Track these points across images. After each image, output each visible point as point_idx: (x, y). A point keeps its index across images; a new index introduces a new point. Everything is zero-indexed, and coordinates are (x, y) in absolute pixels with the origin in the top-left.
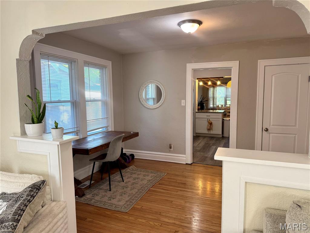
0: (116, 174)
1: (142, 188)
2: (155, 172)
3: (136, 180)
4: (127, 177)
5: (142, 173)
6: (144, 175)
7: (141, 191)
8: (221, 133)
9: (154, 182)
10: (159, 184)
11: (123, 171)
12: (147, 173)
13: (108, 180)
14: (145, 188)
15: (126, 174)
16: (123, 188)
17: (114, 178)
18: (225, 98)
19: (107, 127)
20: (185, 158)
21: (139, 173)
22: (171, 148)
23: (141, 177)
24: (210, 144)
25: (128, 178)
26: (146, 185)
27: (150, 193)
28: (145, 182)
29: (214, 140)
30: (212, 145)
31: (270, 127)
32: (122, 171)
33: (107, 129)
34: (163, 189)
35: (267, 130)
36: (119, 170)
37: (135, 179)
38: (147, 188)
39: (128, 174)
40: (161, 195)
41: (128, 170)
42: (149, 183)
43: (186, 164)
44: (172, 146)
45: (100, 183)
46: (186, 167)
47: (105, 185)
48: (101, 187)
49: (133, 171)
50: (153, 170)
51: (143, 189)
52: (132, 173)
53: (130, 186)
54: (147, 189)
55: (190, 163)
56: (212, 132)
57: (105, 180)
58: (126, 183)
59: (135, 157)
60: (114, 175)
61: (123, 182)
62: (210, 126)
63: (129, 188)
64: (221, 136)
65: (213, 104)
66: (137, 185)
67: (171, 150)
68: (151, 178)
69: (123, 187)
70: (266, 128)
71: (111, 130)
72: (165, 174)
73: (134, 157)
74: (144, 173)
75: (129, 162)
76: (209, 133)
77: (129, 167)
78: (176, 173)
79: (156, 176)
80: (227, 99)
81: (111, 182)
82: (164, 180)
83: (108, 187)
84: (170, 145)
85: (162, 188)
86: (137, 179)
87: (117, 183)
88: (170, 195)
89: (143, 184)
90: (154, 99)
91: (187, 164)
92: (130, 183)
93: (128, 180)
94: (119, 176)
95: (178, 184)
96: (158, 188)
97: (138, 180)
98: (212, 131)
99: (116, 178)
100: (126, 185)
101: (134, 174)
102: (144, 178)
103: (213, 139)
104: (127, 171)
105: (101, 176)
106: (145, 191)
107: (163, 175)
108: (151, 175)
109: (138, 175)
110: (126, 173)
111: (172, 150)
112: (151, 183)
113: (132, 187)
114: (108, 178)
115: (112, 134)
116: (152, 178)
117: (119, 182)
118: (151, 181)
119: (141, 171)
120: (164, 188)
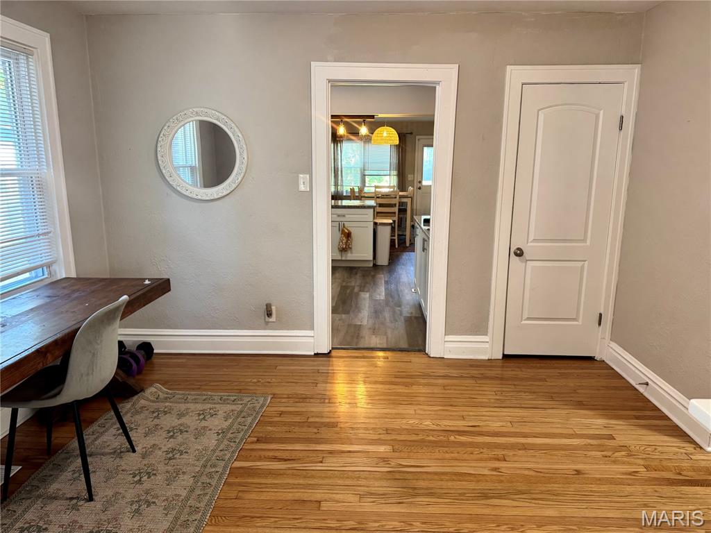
0: (101, 421)
1: (205, 466)
2: (233, 398)
3: (180, 438)
4: (141, 430)
5: (192, 406)
6: (199, 415)
7: (204, 479)
8: (371, 258)
9: (240, 435)
10: (258, 441)
11: (126, 407)
12: (208, 406)
13: (78, 452)
14: (215, 466)
15: (137, 417)
16: (137, 478)
17: (96, 439)
18: (361, 170)
19: (49, 266)
20: (311, 340)
21: (183, 407)
22: (269, 314)
23: (191, 421)
24: (354, 288)
25: (146, 435)
26: (218, 453)
27: (240, 484)
28: (210, 441)
29: (358, 276)
30: (360, 291)
31: (529, 244)
32: (119, 406)
33: (50, 273)
34: (275, 459)
35: (519, 253)
36: (109, 406)
37: (172, 433)
38: (222, 464)
39: (143, 416)
40: (276, 486)
41: (141, 401)
42: (226, 442)
43: (315, 354)
44: (273, 308)
45: (46, 472)
46: (318, 365)
47: (67, 475)
48: (53, 487)
49: (162, 404)
50: (225, 390)
51: (208, 470)
52: (158, 410)
53: (161, 468)
54: (225, 468)
55: (326, 352)
56: (350, 256)
57: (63, 456)
58: (144, 456)
59: (155, 351)
60: (95, 427)
61: (134, 454)
62: (347, 241)
63: (159, 477)
64: (371, 265)
65: (336, 185)
66: (185, 456)
67: (271, 320)
68: (227, 423)
69: (138, 476)
70: (518, 249)
71: (64, 277)
72: (265, 400)
73: (153, 350)
74: (200, 407)
75: (140, 372)
76: (343, 259)
77: (142, 390)
78: (299, 392)
79: (241, 412)
80: (367, 173)
81: (89, 459)
82: (271, 424)
83: (82, 485)
84: (267, 305)
85: (271, 454)
86: (181, 432)
87: (109, 462)
88: (305, 477)
89: (206, 449)
90: (192, 168)
91: (317, 355)
92: (160, 453)
93: (150, 441)
94: (115, 429)
95: (315, 430)
96: (260, 459)
97: (186, 436)
98: (352, 253)
99: (105, 438)
100: (145, 462)
101: (165, 413)
102: (204, 424)
103: (356, 274)
104: (137, 407)
105: (45, 440)
106: (220, 478)
107: (262, 406)
108: (223, 409)
109: (181, 415)
110: (137, 412)
111: (273, 319)
112: (230, 440)
113: (170, 468)
114: (75, 444)
115: (74, 291)
116: (230, 421)
117: (118, 453)
118: (230, 435)
119: (186, 401)
120: (277, 454)
